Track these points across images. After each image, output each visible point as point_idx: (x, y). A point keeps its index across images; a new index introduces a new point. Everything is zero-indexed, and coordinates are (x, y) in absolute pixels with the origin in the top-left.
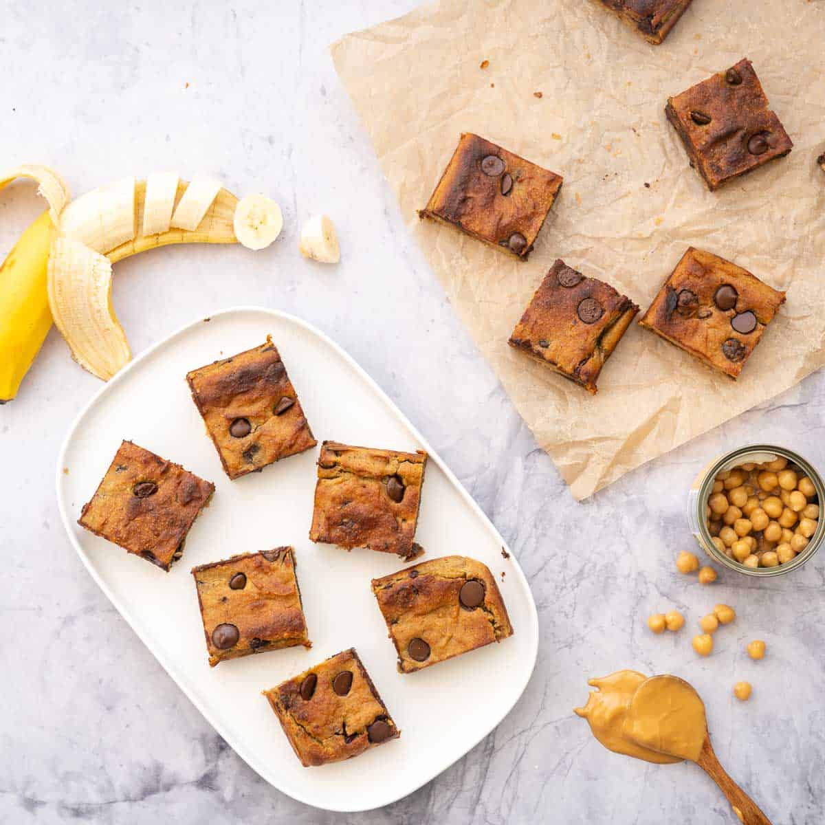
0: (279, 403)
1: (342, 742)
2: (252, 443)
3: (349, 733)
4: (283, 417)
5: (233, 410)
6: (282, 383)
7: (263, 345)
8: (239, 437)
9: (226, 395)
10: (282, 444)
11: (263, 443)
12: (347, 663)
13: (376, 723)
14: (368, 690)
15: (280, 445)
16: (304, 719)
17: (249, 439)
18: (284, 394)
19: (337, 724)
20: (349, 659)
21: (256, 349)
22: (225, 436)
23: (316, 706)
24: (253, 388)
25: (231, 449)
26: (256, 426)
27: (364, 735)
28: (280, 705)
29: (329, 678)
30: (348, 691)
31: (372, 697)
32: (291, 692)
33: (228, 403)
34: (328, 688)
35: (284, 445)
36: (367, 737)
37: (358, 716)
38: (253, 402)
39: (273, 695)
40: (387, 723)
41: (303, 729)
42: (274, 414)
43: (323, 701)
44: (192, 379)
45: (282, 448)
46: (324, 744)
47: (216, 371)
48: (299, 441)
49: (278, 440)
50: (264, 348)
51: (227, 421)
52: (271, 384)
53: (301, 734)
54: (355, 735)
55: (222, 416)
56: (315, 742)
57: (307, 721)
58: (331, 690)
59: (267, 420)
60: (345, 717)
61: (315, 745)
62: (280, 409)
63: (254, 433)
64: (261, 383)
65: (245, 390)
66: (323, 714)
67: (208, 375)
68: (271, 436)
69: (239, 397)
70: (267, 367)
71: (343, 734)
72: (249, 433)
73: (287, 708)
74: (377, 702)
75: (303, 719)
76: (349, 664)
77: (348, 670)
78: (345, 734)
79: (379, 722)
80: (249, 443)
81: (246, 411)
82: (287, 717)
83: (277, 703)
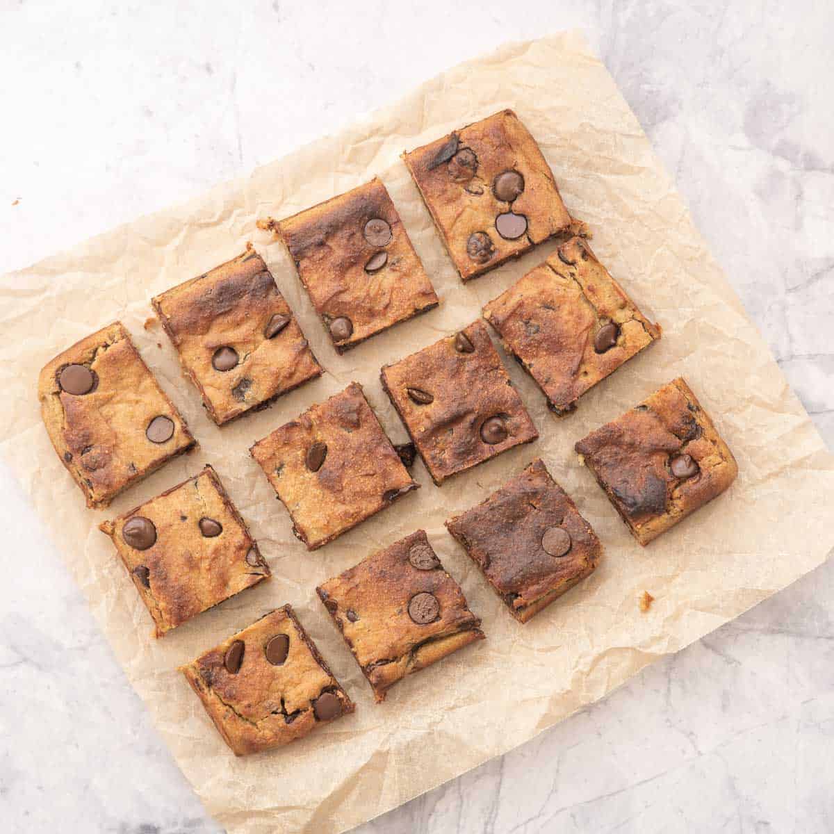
0: (271, 322)
1: (281, 721)
2: (242, 376)
3: (290, 711)
4: (277, 340)
5: (215, 336)
6: (271, 297)
7: (244, 255)
8: (224, 370)
9: (204, 318)
10: (280, 373)
11: (255, 374)
12: (281, 624)
13: (322, 697)
14: (309, 656)
15: (277, 375)
16: (232, 697)
17: (237, 372)
18: (276, 311)
19: (274, 701)
20: (283, 619)
21: (235, 260)
22: (207, 370)
23: (246, 679)
24: (237, 306)
25: (217, 385)
26: (244, 354)
27: (308, 712)
28: (200, 682)
29: (260, 644)
30: (286, 658)
31: (315, 665)
32: (213, 665)
33: (207, 329)
34: (259, 656)
35: (282, 374)
36: (312, 714)
37: (299, 689)
38: (238, 324)
39: (191, 670)
40: (337, 696)
41: (231, 710)
42: (266, 338)
43: (253, 673)
44: (159, 303)
45: (281, 379)
46: (259, 726)
47: (188, 290)
48: (301, 368)
49: (273, 369)
50: (244, 258)
51: (208, 352)
52: (258, 299)
53: (230, 716)
54: (297, 712)
55: (201, 345)
56: (248, 725)
57: (235, 699)
58: (263, 659)
59: (258, 347)
60: (283, 691)
61: (248, 729)
62: (273, 330)
63: (243, 363)
64: (245, 299)
65: (227, 309)
66: (255, 689)
67: (177, 295)
68: (266, 365)
69: (220, 320)
70: (252, 279)
71: (282, 713)
72: (237, 364)
73: (209, 684)
74: (322, 670)
75: (230, 699)
76: (283, 625)
77: (283, 632)
78: (284, 712)
79: (326, 694)
80: (238, 376)
81: (231, 336)
82: (211, 696)
83: (197, 680)
